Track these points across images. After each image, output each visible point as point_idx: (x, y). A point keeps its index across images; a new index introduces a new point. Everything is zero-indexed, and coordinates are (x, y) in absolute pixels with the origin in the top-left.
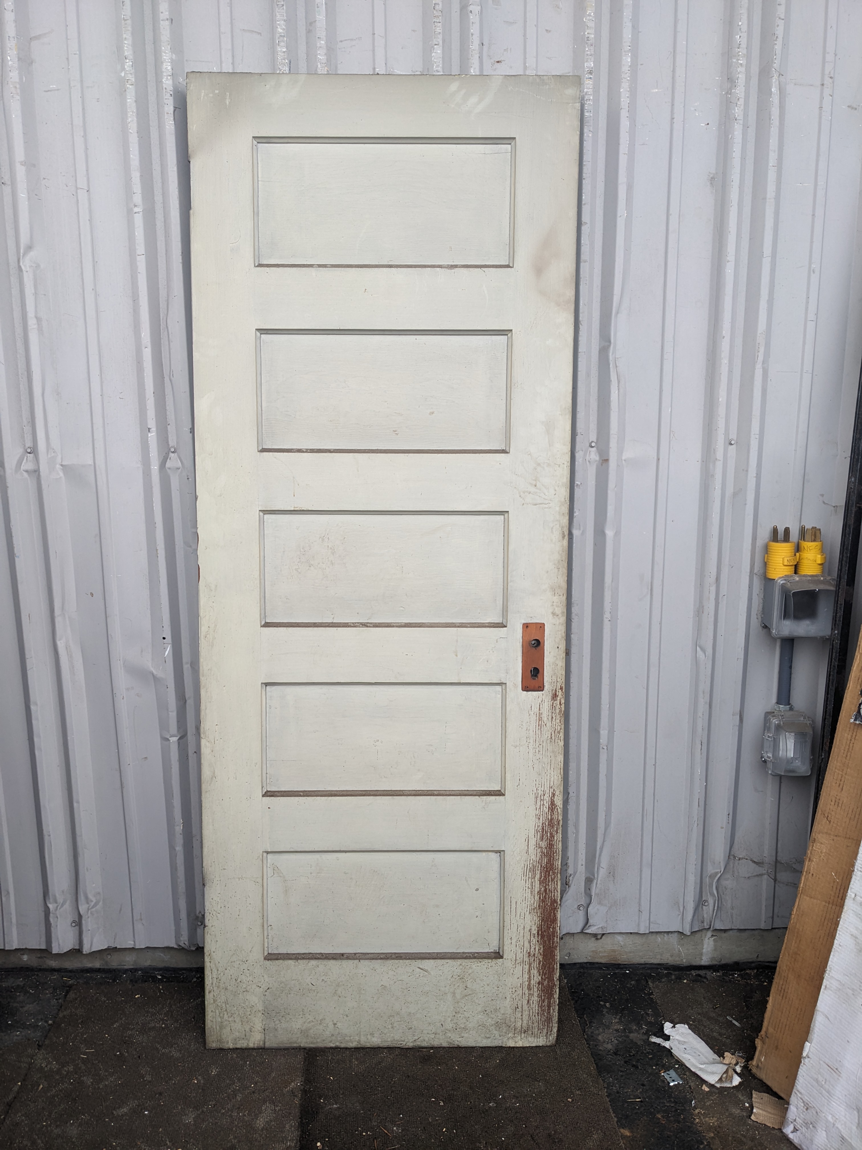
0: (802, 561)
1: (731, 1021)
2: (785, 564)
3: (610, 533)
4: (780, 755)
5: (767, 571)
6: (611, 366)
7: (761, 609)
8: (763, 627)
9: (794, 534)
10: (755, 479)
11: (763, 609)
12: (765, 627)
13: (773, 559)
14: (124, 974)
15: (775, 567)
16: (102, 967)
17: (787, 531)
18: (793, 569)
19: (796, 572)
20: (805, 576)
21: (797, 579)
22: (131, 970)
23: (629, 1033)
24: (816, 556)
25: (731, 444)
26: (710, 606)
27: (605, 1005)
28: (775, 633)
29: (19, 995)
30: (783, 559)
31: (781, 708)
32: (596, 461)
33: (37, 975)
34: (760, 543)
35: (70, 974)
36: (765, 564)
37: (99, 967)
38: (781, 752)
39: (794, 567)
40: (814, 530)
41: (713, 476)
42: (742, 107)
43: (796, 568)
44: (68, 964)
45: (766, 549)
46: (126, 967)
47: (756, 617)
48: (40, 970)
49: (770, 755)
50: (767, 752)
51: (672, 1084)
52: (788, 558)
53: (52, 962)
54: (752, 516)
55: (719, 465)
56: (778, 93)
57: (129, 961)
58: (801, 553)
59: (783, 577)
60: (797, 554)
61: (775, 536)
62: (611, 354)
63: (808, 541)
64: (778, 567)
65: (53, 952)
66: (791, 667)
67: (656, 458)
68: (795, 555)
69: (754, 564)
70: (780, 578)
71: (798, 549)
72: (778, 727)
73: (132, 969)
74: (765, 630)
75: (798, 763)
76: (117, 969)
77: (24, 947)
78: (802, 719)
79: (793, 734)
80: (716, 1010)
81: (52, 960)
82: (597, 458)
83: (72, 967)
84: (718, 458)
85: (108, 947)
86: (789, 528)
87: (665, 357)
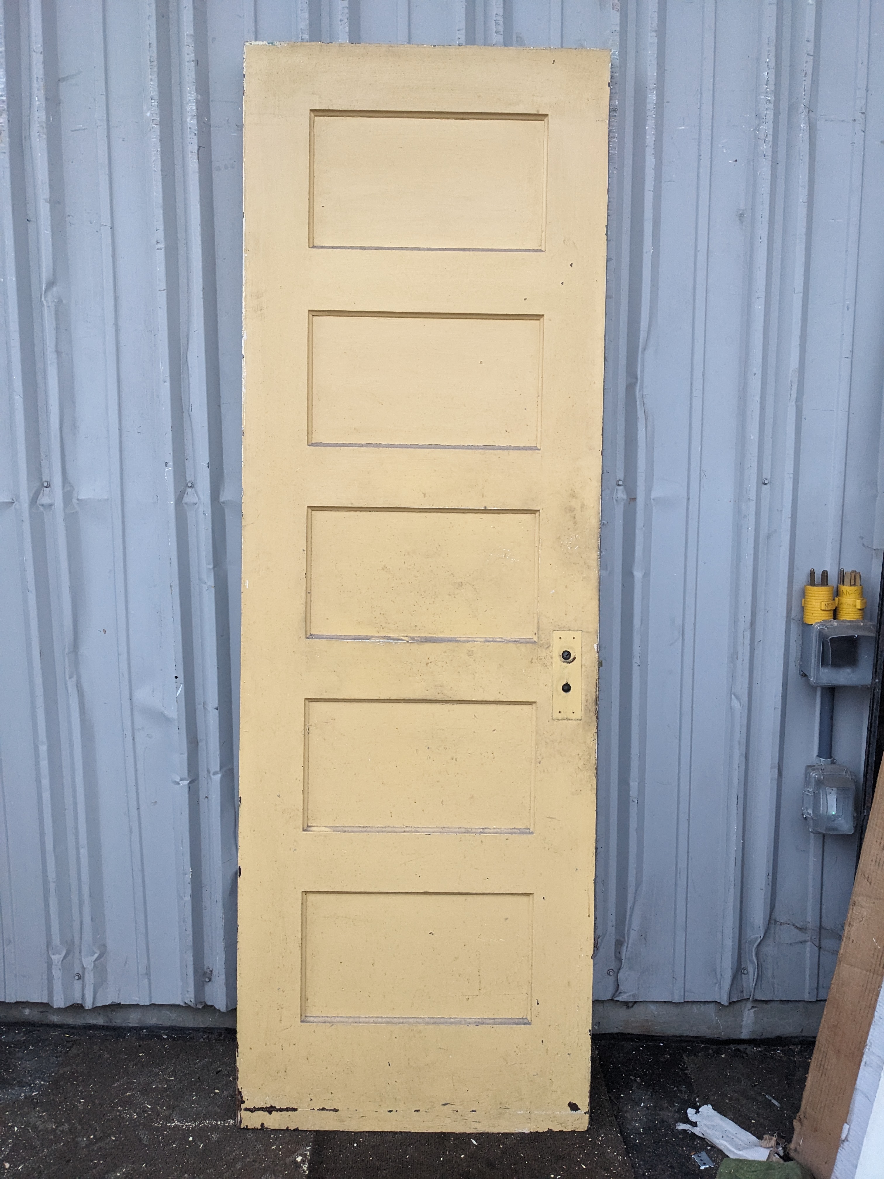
0: (841, 606)
1: (770, 1101)
2: (823, 608)
3: (638, 574)
4: (821, 812)
5: (804, 616)
6: (638, 403)
7: (799, 656)
8: (802, 675)
9: (833, 577)
10: (790, 520)
11: (801, 655)
12: (804, 675)
13: (810, 603)
14: (129, 1032)
15: (812, 612)
16: (105, 1024)
17: (825, 574)
18: (831, 614)
19: (835, 617)
20: (843, 621)
21: (836, 624)
22: (135, 1028)
23: (660, 1110)
24: (856, 602)
25: (765, 484)
26: (744, 652)
27: (636, 1081)
28: (813, 681)
29: (19, 1052)
30: (821, 603)
31: (822, 761)
32: (623, 500)
33: (39, 1031)
34: (797, 587)
35: (73, 1031)
36: (803, 609)
37: (102, 1024)
38: (821, 809)
39: (832, 612)
40: (853, 574)
41: (745, 516)
42: (771, 143)
43: (835, 613)
44: (71, 1020)
45: (803, 594)
46: (130, 1025)
47: (794, 665)
48: (42, 1025)
49: (810, 811)
50: (807, 809)
51: (702, 1168)
52: (826, 603)
53: (54, 1017)
54: (788, 558)
55: (753, 505)
56: (808, 128)
57: (134, 1019)
58: (840, 598)
59: (820, 622)
60: (836, 599)
61: (812, 580)
62: (637, 391)
63: (847, 586)
64: (816, 612)
65: (55, 1007)
66: (832, 718)
67: (686, 497)
68: (834, 600)
69: (791, 609)
70: (817, 623)
71: (837, 593)
72: (819, 783)
73: (137, 1027)
74: (804, 679)
75: (841, 821)
76: (121, 1027)
77: (25, 1001)
78: (844, 774)
79: (835, 789)
80: (756, 1088)
81: (54, 1015)
82: (625, 497)
83: (74, 1023)
84: (751, 498)
85: (112, 1002)
86: (827, 571)
87: (694, 394)
